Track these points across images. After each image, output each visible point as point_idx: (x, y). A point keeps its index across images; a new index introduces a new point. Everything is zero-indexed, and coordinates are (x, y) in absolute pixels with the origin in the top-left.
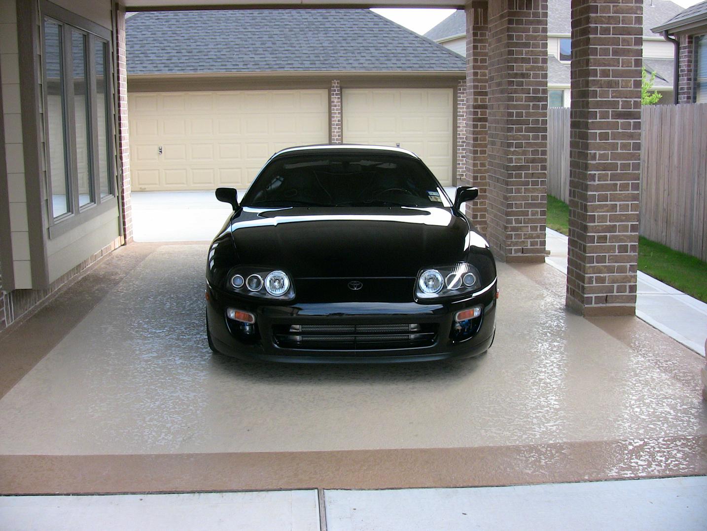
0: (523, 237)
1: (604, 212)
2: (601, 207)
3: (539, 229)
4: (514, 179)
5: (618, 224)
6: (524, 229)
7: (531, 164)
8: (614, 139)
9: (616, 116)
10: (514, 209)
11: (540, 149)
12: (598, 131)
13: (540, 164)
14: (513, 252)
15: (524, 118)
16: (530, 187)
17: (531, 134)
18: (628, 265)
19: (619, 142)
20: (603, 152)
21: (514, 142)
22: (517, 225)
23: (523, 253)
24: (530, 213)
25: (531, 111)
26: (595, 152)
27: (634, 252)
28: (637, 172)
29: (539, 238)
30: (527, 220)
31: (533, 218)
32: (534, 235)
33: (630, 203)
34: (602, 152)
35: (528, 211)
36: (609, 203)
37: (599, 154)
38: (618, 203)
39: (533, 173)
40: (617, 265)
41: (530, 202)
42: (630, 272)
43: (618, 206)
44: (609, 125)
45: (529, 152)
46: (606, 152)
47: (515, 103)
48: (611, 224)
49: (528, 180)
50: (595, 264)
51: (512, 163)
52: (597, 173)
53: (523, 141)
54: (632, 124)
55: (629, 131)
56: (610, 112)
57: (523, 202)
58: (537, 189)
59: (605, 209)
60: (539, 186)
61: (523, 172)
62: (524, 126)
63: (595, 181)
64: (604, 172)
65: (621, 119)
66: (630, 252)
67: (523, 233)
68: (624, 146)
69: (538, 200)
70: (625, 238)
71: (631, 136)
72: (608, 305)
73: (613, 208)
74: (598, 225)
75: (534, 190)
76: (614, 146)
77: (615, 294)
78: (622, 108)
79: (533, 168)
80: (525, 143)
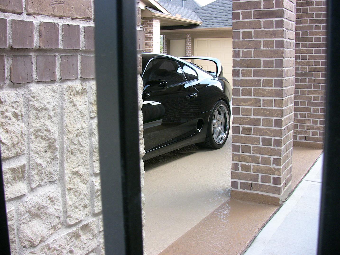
0: (306, 128)
1: (247, 106)
2: (245, 101)
3: (319, 123)
4: (300, 83)
5: (262, 118)
6: (307, 122)
7: (313, 72)
8: (257, 38)
9: (258, 16)
10: (299, 106)
11: (321, 61)
12: (241, 31)
13: (321, 72)
14: (298, 138)
15: (308, 36)
16: (313, 89)
17: (314, 49)
18: (272, 158)
19: (262, 40)
20: (247, 50)
21: (301, 55)
22: (302, 118)
23: (305, 140)
24: (312, 110)
25: (314, 31)
26: (239, 49)
27: (277, 146)
28: (280, 69)
29: (319, 130)
30: (309, 115)
31: (314, 114)
32: (315, 127)
33: (273, 99)
34: (245, 50)
35: (311, 108)
36: (253, 97)
37: (243, 51)
38: (262, 98)
39: (315, 79)
40: (261, 156)
41: (312, 101)
42: (274, 165)
43: (262, 101)
44: (251, 25)
45: (312, 63)
46: (250, 50)
47: (301, 25)
48: (255, 117)
49: (311, 84)
50: (240, 153)
51: (299, 71)
52: (241, 69)
53: (308, 55)
54: (274, 22)
55: (272, 29)
56: (253, 13)
57: (307, 101)
58: (318, 92)
59: (249, 103)
60: (320, 90)
61: (307, 78)
62: (308, 43)
63: (238, 76)
64: (247, 69)
65: (264, 18)
66: (274, 146)
67: (306, 125)
68: (267, 44)
69: (319, 100)
70: (269, 132)
71: (274, 34)
72: (253, 192)
73: (256, 103)
74: (242, 118)
75: (315, 92)
76: (257, 44)
77: (260, 182)
78: (264, 8)
79: (315, 76)
80: (309, 55)
